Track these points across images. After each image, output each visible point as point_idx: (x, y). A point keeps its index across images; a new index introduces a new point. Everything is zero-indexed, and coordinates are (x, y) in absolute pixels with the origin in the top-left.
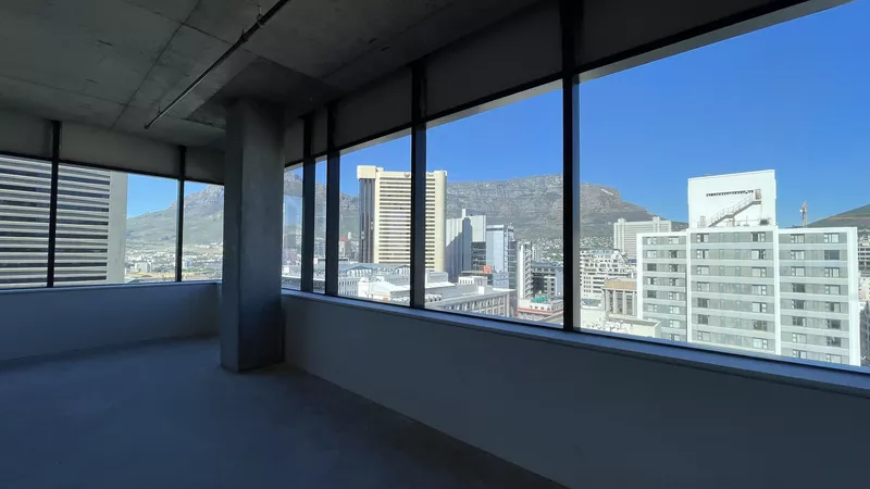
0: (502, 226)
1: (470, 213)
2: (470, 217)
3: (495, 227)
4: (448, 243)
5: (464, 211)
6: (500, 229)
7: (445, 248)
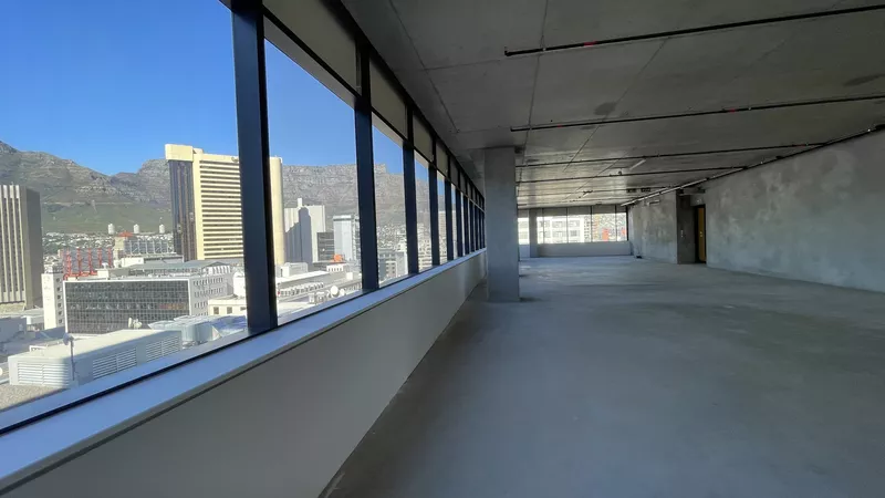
0: (349, 217)
1: (307, 202)
2: (307, 207)
3: (343, 217)
4: (287, 230)
5: (300, 201)
6: (348, 219)
7: (285, 234)
